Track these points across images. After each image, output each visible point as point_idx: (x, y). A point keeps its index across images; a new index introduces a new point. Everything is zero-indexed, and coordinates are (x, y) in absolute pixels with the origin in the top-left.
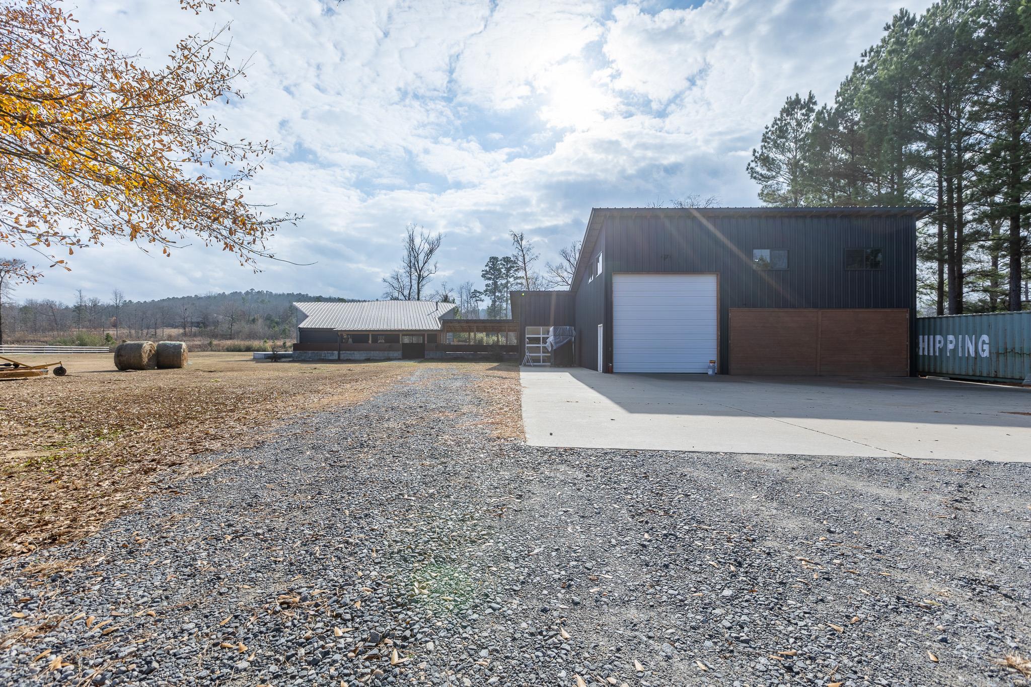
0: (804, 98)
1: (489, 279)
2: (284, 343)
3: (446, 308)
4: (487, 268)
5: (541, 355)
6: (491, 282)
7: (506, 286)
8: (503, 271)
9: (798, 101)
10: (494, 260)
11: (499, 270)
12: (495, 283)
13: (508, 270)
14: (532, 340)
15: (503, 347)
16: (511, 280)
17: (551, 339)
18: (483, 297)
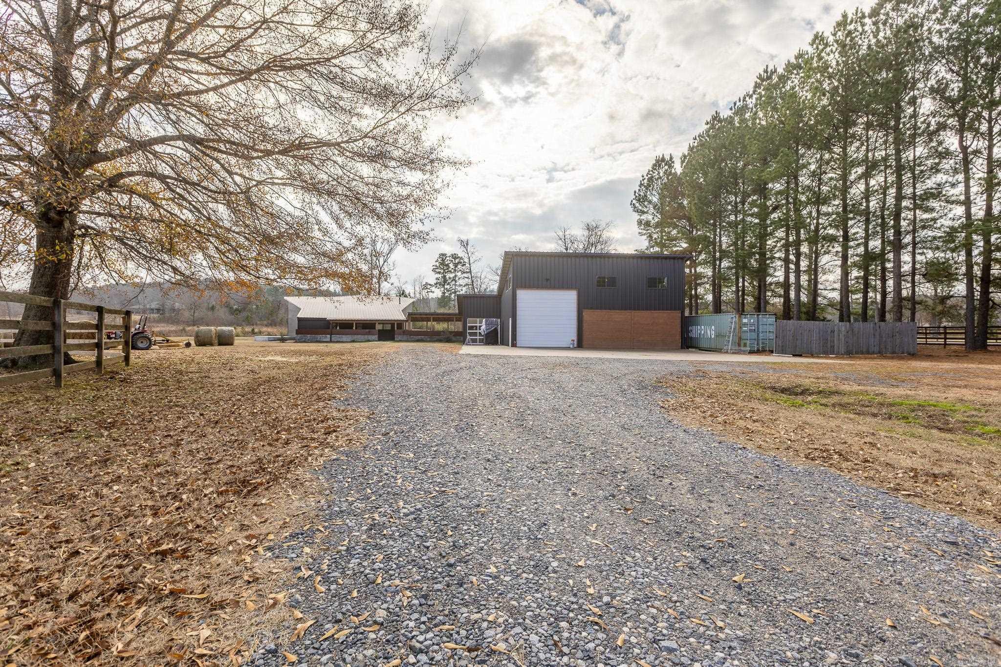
0: (667, 158)
1: (439, 273)
2: (253, 330)
3: (406, 302)
4: (438, 264)
5: (478, 337)
6: (440, 276)
7: (454, 279)
8: (451, 266)
9: (663, 160)
10: (442, 257)
11: (447, 265)
12: (444, 277)
13: (456, 265)
14: (471, 328)
15: (451, 332)
16: (459, 274)
17: (483, 327)
18: (433, 289)
